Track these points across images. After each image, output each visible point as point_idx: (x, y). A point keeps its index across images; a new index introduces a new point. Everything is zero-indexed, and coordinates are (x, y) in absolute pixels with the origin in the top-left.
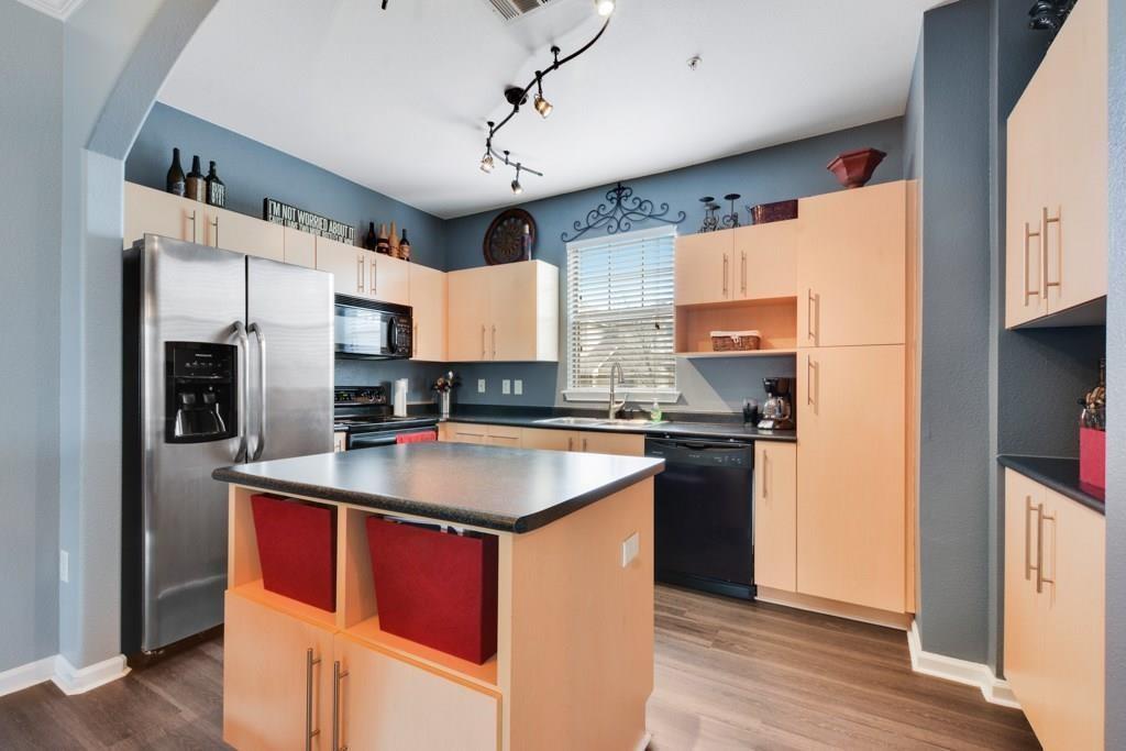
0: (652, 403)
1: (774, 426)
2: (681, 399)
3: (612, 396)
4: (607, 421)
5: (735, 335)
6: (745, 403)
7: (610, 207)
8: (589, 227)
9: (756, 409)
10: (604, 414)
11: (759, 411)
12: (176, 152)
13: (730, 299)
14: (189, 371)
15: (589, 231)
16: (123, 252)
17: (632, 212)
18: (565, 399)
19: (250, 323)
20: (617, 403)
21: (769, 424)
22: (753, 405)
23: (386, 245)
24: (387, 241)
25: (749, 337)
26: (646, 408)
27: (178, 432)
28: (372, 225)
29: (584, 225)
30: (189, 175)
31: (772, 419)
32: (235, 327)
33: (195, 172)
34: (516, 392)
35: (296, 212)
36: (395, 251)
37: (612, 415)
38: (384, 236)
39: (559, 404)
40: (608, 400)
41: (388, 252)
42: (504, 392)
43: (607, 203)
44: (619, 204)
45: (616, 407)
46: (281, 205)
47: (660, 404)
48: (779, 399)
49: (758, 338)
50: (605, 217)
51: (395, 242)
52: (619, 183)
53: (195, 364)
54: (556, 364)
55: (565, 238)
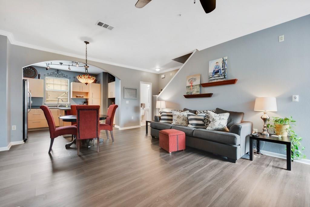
7: (56, 73)
8: (51, 75)
13: (80, 91)
17: (60, 75)
18: (45, 104)
43: (55, 72)
44: (58, 73)
50: (55, 74)
52: (58, 70)
55: (45, 75)
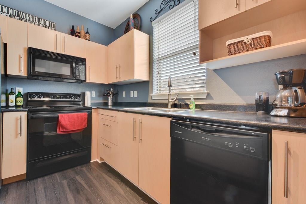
0: (190, 99)
1: (289, 113)
2: (209, 96)
3: (169, 95)
4: (166, 109)
5: (247, 39)
6: (257, 96)
8: (162, 10)
9: (267, 100)
10: (165, 106)
11: (271, 102)
15: (162, 12)
18: (152, 99)
20: (172, 99)
21: (285, 112)
22: (264, 97)
23: (79, 35)
24: (79, 33)
25: (260, 38)
26: (187, 102)
28: (73, 27)
29: (159, 10)
31: (285, 108)
34: (135, 96)
35: (18, 12)
36: (82, 37)
37: (169, 106)
38: (78, 31)
39: (150, 101)
40: (168, 98)
41: (80, 37)
42: (131, 96)
45: (171, 102)
46: (8, 8)
47: (195, 99)
48: (294, 88)
49: (270, 37)
51: (83, 33)
54: (148, 82)
55: (152, 20)
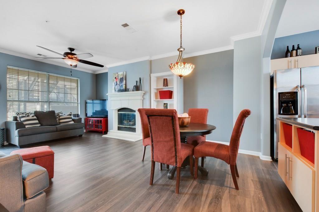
12: (288, 47)
14: (284, 99)
16: (270, 76)
19: (302, 85)
27: (282, 113)
30: (292, 51)
32: (297, 87)
33: (293, 49)
53: (286, 97)
